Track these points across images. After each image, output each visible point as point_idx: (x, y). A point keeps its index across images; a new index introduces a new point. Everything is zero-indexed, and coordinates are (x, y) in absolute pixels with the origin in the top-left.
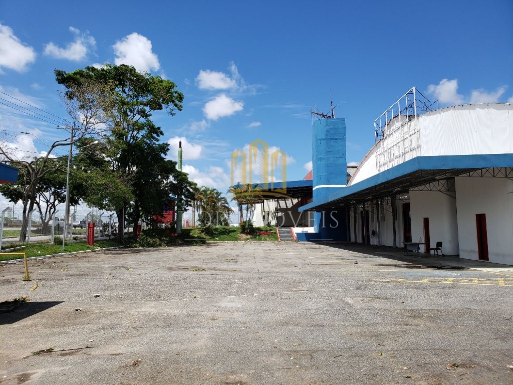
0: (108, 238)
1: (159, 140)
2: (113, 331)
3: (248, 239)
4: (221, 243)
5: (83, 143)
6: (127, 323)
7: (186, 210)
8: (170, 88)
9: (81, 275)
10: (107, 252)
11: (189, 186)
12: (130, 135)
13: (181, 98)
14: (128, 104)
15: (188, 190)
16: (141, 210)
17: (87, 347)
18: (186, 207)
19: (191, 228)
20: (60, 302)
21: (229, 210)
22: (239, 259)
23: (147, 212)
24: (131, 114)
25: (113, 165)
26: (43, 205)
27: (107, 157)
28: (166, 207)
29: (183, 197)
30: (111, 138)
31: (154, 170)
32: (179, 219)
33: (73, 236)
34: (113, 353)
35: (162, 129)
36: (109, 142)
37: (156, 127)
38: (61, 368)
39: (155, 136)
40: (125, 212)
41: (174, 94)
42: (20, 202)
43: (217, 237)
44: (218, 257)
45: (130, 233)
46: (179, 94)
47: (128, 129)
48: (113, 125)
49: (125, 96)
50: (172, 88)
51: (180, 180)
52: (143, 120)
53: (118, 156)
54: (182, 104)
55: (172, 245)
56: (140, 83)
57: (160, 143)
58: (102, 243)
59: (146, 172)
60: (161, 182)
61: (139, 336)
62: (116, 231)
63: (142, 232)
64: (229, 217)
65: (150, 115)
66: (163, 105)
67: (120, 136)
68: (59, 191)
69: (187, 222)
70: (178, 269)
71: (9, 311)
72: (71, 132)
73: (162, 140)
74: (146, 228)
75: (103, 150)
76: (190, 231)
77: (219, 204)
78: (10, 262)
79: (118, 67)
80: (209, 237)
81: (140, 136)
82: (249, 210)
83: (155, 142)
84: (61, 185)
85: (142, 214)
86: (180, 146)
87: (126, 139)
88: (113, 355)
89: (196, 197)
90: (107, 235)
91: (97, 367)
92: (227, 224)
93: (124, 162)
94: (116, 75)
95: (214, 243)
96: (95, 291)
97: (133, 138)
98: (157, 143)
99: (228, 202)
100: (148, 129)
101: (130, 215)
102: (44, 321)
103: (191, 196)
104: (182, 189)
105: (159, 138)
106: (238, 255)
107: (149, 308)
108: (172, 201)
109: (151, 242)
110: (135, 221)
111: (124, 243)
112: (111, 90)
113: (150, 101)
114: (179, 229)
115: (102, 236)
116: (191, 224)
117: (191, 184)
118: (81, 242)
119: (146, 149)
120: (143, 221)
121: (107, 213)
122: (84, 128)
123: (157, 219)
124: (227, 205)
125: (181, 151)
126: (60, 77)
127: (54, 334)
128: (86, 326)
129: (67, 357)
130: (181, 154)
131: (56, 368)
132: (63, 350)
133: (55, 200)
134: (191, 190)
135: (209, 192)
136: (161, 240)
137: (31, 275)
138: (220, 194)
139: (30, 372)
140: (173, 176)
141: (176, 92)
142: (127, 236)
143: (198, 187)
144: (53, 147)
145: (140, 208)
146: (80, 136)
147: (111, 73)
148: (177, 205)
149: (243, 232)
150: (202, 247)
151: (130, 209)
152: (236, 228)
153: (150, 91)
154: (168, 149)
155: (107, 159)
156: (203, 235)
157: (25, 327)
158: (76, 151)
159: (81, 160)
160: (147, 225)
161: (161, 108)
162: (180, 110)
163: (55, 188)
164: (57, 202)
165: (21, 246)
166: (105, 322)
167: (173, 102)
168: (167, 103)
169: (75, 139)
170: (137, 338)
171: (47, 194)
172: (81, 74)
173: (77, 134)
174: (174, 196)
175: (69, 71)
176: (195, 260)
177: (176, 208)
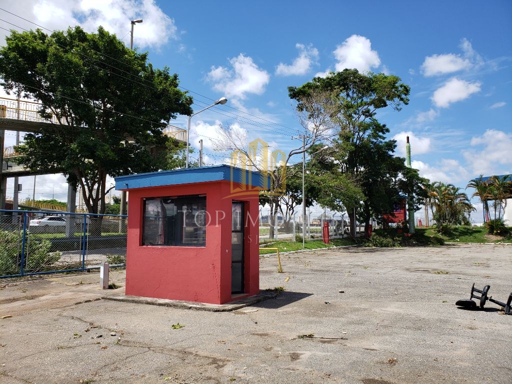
0: (341, 237)
1: (385, 138)
2: (363, 327)
3: (498, 241)
4: (463, 245)
5: (314, 150)
6: (376, 321)
7: (418, 209)
8: (395, 83)
9: (323, 271)
10: (342, 250)
11: (420, 183)
12: (356, 137)
13: (407, 91)
14: (352, 107)
15: (419, 188)
16: (371, 210)
17: (342, 339)
18: (418, 205)
19: (425, 228)
20: (311, 295)
21: (469, 207)
22: (491, 263)
23: (377, 212)
24: (356, 116)
25: (342, 167)
26: (284, 207)
27: (336, 160)
28: (396, 206)
29: (414, 194)
30: (339, 141)
31: (381, 169)
32: (412, 218)
33: (311, 234)
34: (367, 348)
35: (387, 127)
36: (338, 146)
37: (381, 125)
38: (324, 354)
39: (381, 134)
40: (356, 212)
41: (400, 89)
42: (267, 205)
43: (457, 238)
44: (463, 259)
45: (361, 232)
46: (405, 87)
47: (354, 131)
48: (340, 129)
49: (349, 99)
50: (397, 83)
51: (410, 177)
52: (368, 120)
53: (346, 158)
54: (408, 97)
55: (406, 246)
56: (364, 84)
57: (387, 140)
58: (336, 242)
59: (374, 172)
60: (390, 181)
61: (390, 335)
62: (348, 230)
63: (373, 232)
64: (470, 215)
65: (375, 114)
66: (388, 102)
67: (347, 138)
68: (296, 194)
69: (420, 221)
70: (417, 270)
71: (273, 298)
72: (303, 141)
73: (388, 137)
74: (377, 227)
75: (332, 154)
76: (423, 231)
77: (458, 201)
78: (265, 256)
79: (342, 72)
80: (447, 238)
81: (366, 136)
82: (498, 207)
83: (382, 140)
84: (297, 188)
85: (372, 214)
86: (408, 142)
87: (353, 140)
88: (368, 349)
89: (429, 194)
90: (341, 234)
91: (354, 358)
92: (468, 223)
93: (351, 163)
94: (340, 81)
95: (454, 245)
96: (338, 287)
97: (360, 138)
98: (383, 141)
99: (469, 198)
100: (373, 128)
101: (361, 215)
102: (302, 310)
103: (424, 194)
104: (413, 186)
105: (384, 136)
106: (488, 260)
107: (393, 308)
108: (402, 199)
109: (384, 242)
110: (366, 220)
111: (356, 242)
112: (337, 97)
113: (374, 100)
114: (412, 229)
115: (336, 235)
116: (424, 223)
117: (422, 180)
118: (317, 240)
119: (372, 148)
120: (374, 221)
121: (339, 214)
122: (314, 135)
123: (388, 218)
124: (467, 202)
125: (409, 147)
126: (292, 93)
127: (311, 322)
128: (338, 319)
129: (326, 344)
130: (409, 149)
131: (319, 353)
132: (322, 338)
133: (293, 203)
134: (423, 187)
135: (444, 188)
136: (394, 240)
137: (283, 268)
138: (458, 189)
139: (298, 352)
140: (403, 174)
141: (401, 86)
142: (359, 235)
143: (431, 183)
144: (290, 156)
145: (370, 208)
146: (311, 144)
147: (335, 80)
148: (408, 203)
149: (491, 232)
150: (441, 248)
151: (361, 209)
152: (481, 227)
153: (374, 90)
154: (396, 146)
155: (335, 162)
156: (440, 235)
157: (288, 313)
158: (308, 157)
159: (314, 165)
160: (378, 224)
161: (385, 105)
162: (407, 104)
163: (292, 192)
164: (294, 204)
165: (271, 242)
166: (354, 317)
167: (399, 96)
168: (392, 99)
169: (307, 147)
170: (387, 337)
171: (286, 198)
172: (309, 86)
173: (309, 142)
174: (404, 195)
175: (299, 86)
176: (435, 262)
177: (407, 206)
